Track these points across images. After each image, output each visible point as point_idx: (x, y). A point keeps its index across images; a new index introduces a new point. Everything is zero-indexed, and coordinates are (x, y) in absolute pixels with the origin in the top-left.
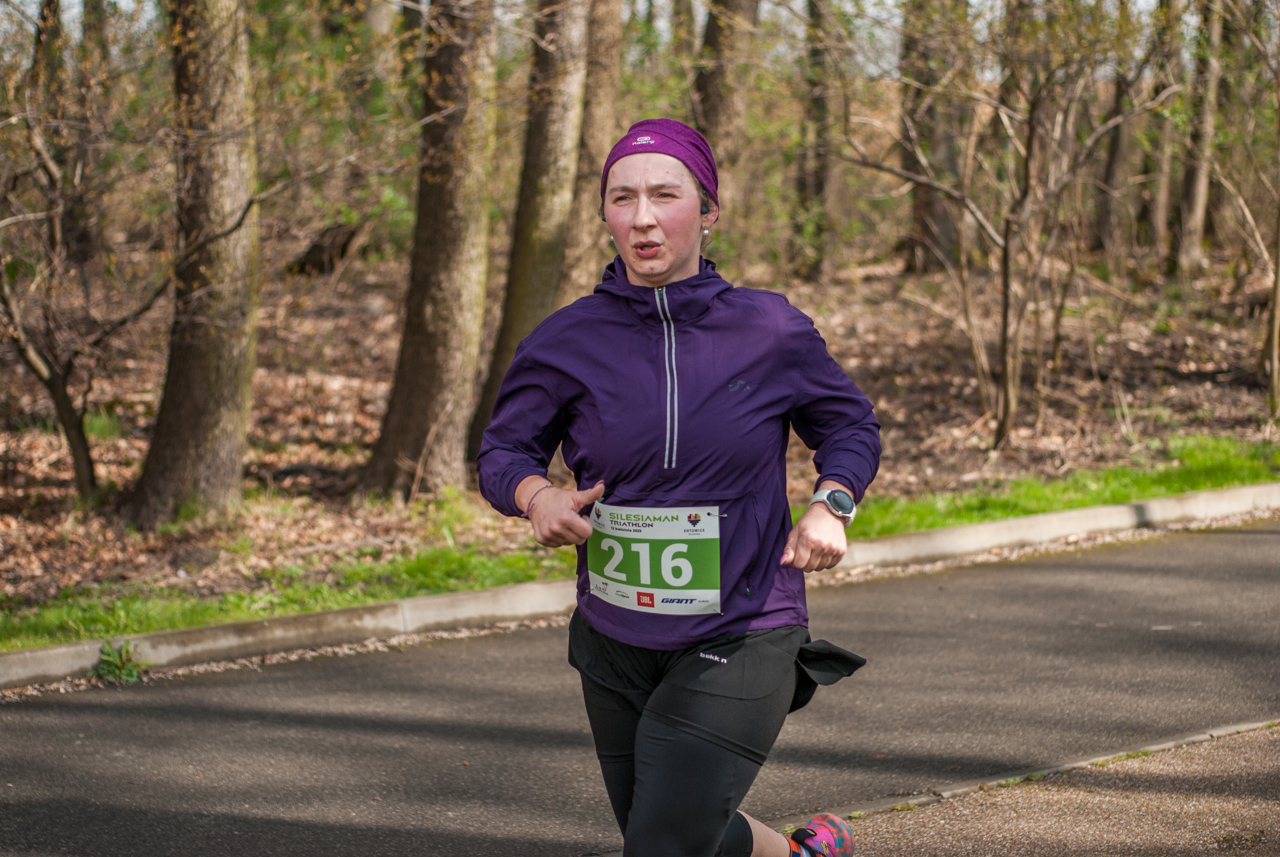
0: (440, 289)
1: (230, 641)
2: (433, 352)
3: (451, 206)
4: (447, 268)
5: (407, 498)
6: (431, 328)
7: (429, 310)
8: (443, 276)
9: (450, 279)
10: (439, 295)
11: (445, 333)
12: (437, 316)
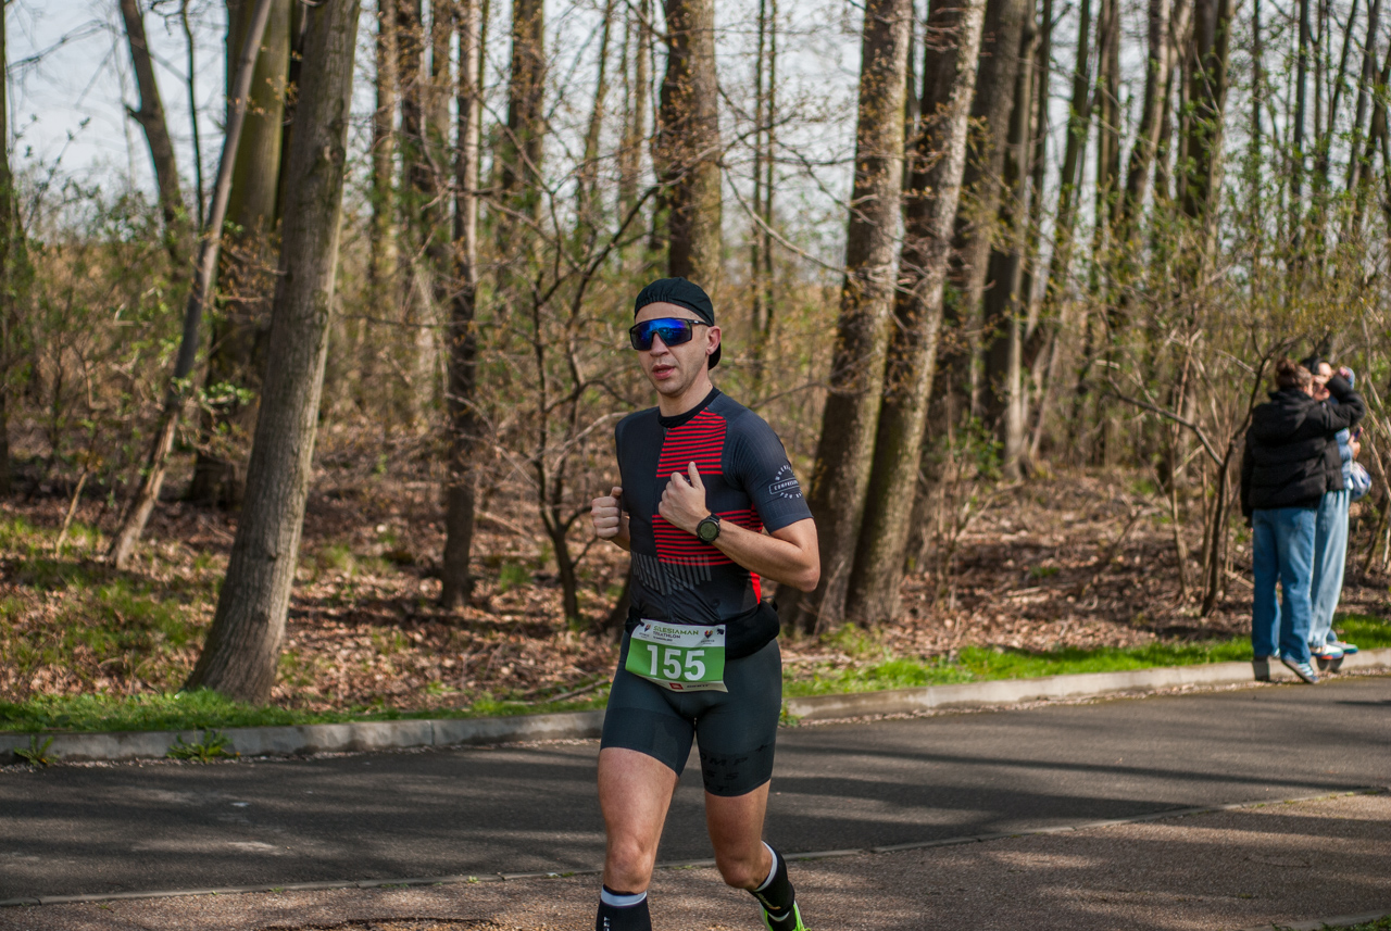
0: (842, 477)
1: (838, 706)
2: (834, 524)
3: (855, 417)
4: (848, 463)
5: (809, 631)
6: (833, 507)
7: (832, 493)
8: (844, 469)
9: (850, 471)
10: (841, 482)
11: (843, 511)
12: (838, 498)
